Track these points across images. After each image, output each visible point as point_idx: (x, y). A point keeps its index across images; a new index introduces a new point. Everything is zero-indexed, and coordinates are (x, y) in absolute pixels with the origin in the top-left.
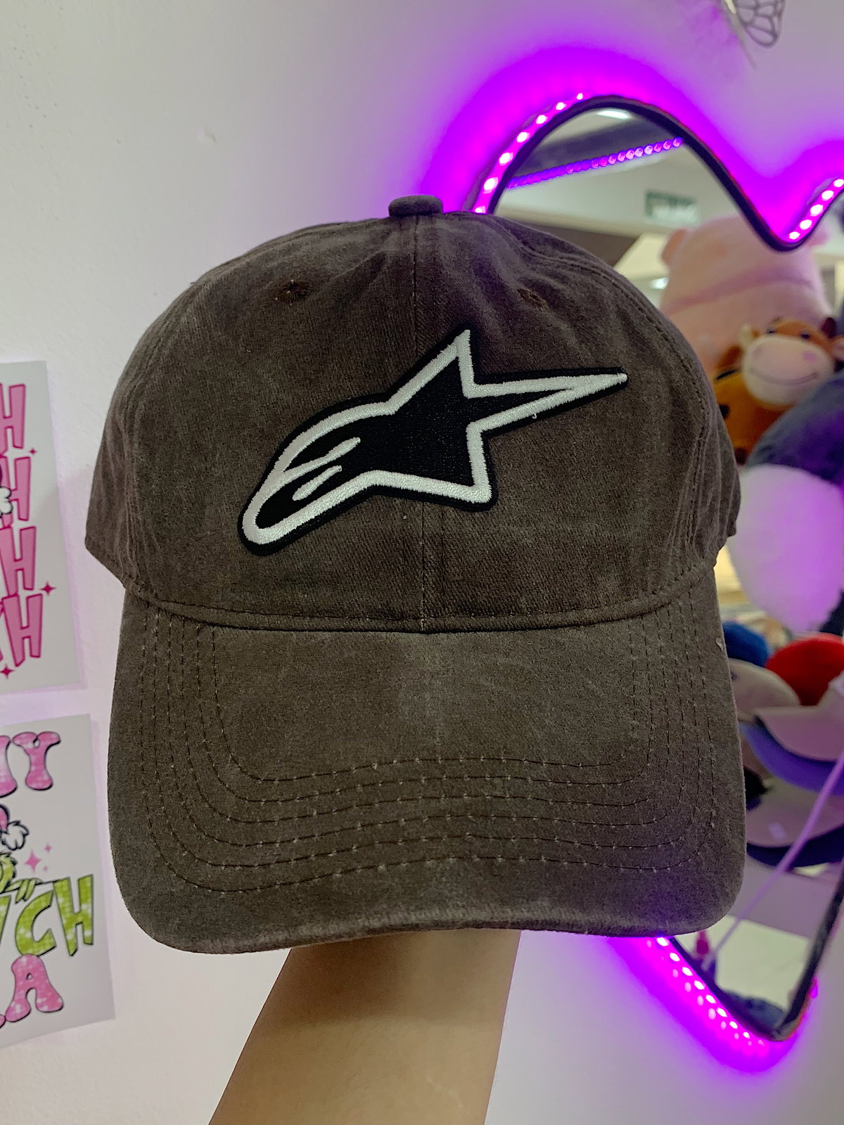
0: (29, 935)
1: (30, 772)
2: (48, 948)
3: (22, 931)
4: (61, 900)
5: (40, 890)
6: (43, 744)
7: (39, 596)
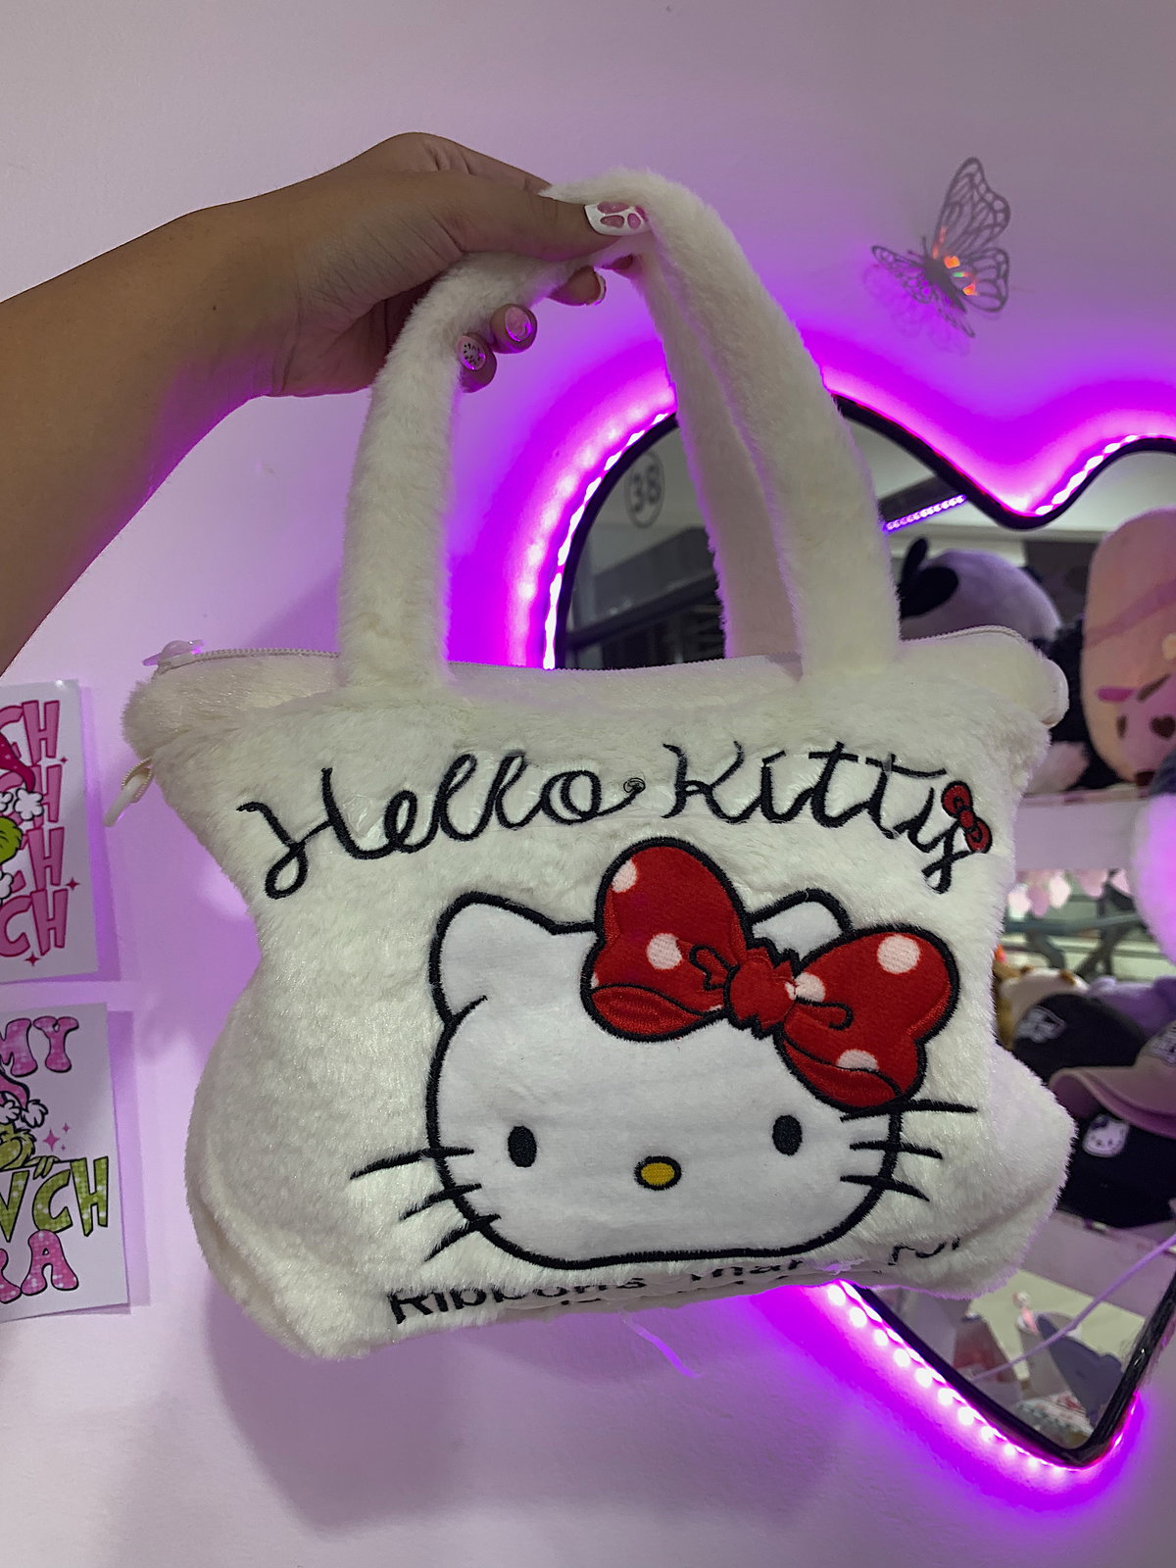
0: (46, 1211)
1: (49, 1054)
2: (65, 1225)
3: (39, 1206)
4: (77, 1180)
5: (57, 1168)
6: (62, 1029)
7: (65, 891)
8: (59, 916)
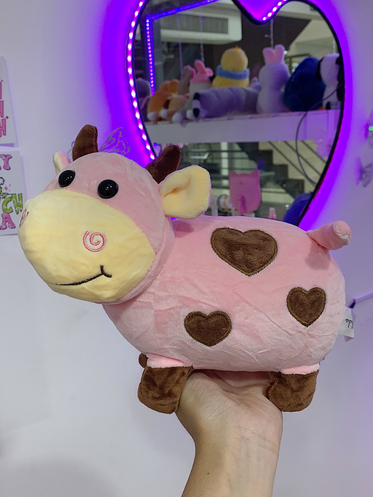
0: (6, 207)
1: (4, 165)
2: (11, 211)
3: (4, 206)
4: (14, 199)
5: (8, 196)
6: (7, 158)
7: (5, 119)
8: (4, 126)
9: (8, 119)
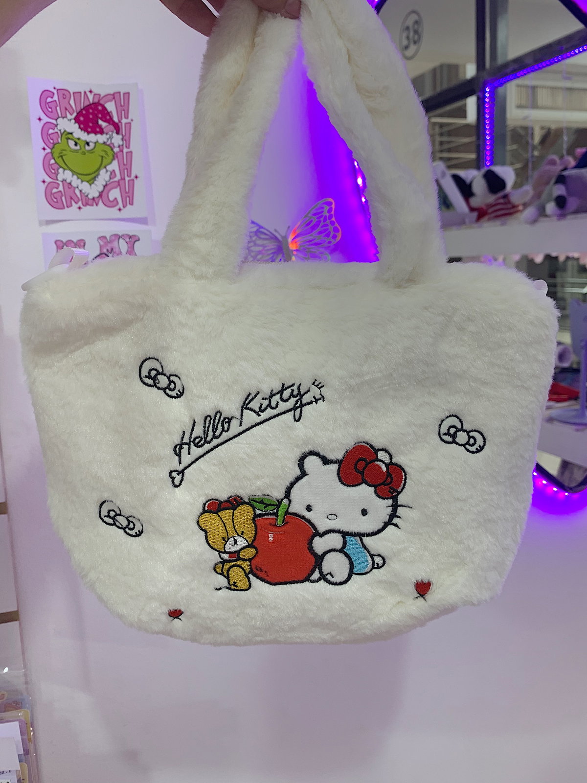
1: (127, 249)
6: (133, 240)
7: (133, 180)
8: (131, 191)
9: (138, 179)
